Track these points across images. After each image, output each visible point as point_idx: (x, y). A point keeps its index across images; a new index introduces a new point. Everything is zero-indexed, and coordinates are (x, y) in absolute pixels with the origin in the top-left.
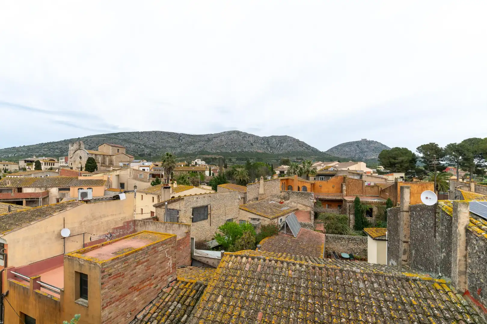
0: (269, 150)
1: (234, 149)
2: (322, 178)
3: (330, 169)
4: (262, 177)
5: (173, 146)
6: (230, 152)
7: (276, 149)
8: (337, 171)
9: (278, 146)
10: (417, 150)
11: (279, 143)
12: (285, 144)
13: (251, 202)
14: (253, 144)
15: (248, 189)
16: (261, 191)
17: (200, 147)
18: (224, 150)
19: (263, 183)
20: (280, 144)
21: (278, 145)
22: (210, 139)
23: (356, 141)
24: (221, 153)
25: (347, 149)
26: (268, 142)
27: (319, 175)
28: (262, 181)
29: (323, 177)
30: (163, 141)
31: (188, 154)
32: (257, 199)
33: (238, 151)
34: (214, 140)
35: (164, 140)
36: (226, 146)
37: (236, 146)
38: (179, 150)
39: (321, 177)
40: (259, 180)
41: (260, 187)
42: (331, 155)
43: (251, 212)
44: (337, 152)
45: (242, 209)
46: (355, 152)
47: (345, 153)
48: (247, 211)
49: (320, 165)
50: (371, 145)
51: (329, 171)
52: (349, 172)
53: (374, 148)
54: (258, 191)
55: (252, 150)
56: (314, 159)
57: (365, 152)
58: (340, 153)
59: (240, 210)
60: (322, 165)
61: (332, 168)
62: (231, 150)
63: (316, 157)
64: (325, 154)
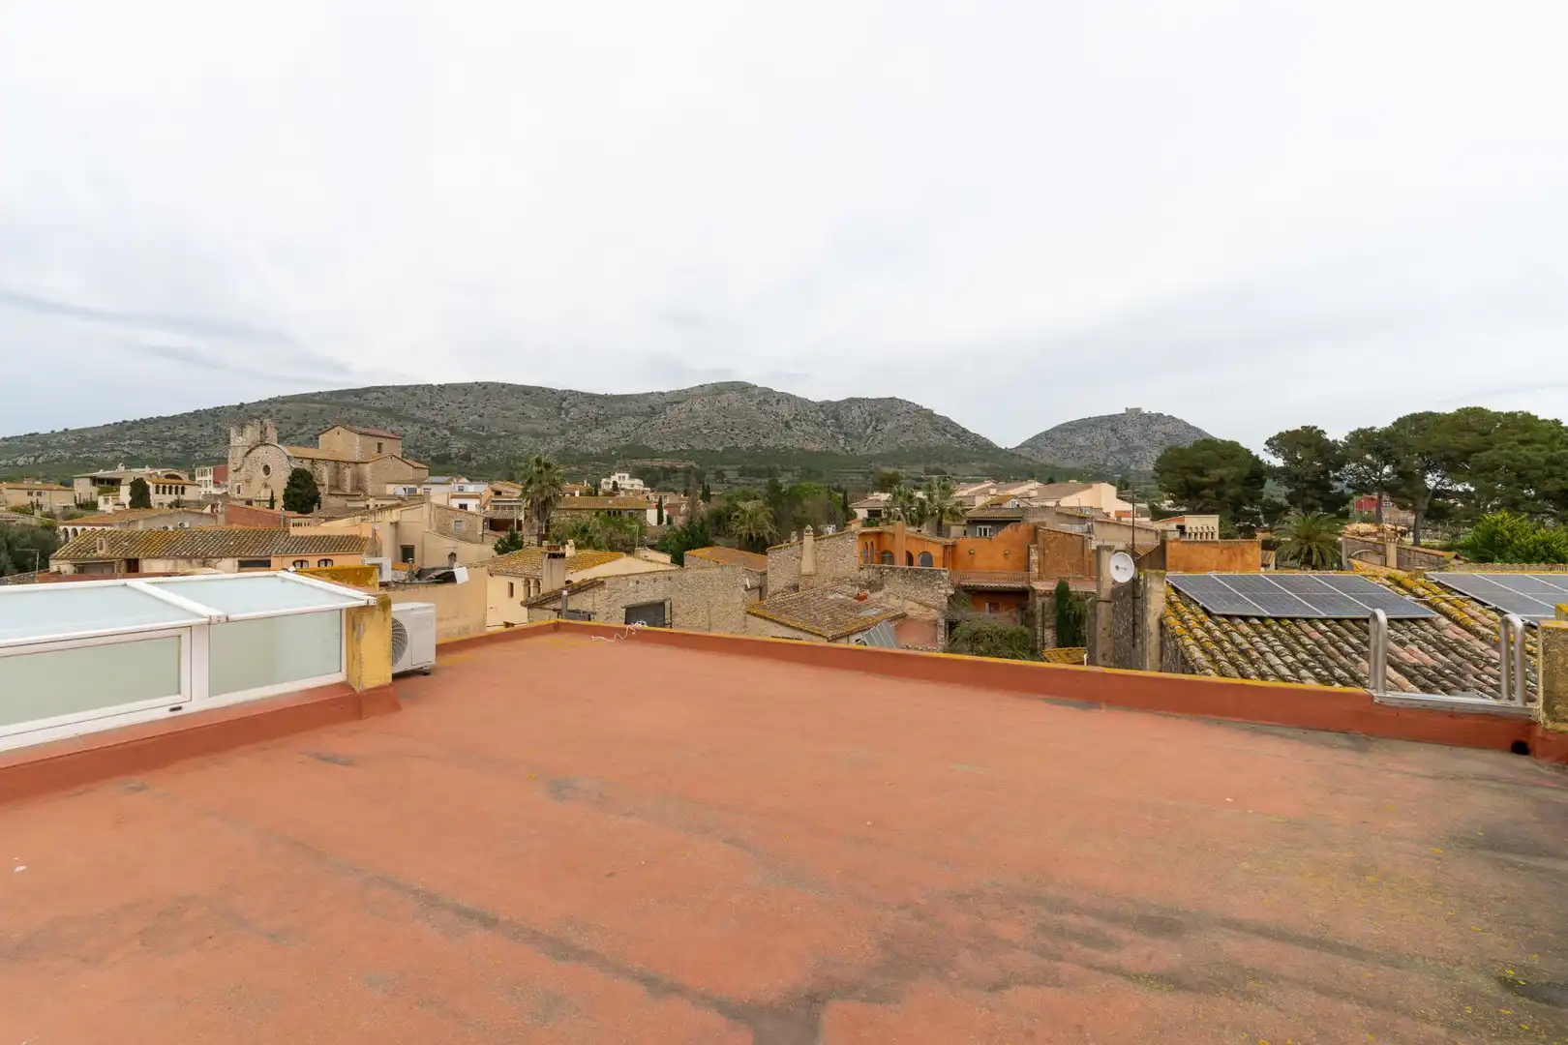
0: (842, 442)
1: (732, 439)
2: (985, 530)
3: (1008, 505)
4: (809, 527)
5: (539, 430)
6: (721, 449)
7: (864, 440)
8: (1025, 510)
9: (869, 431)
10: (1267, 448)
11: (871, 421)
12: (890, 426)
13: (778, 597)
14: (792, 424)
15: (770, 560)
16: (807, 567)
17: (625, 434)
18: (698, 444)
19: (813, 542)
20: (874, 423)
21: (867, 427)
22: (658, 409)
23: (1110, 416)
24: (692, 453)
25: (1081, 441)
26: (837, 419)
27: (974, 522)
28: (808, 540)
29: (988, 527)
30: (508, 414)
31: (587, 457)
32: (796, 588)
33: (744, 446)
34: (668, 411)
35: (512, 413)
36: (705, 431)
37: (737, 432)
38: (559, 444)
39: (983, 527)
40: (801, 537)
41: (804, 557)
42: (1033, 458)
43: (777, 622)
44: (1049, 449)
45: (754, 615)
46: (1104, 449)
47: (1074, 452)
48: (765, 618)
49: (985, 492)
50: (1155, 428)
51: (1005, 509)
52: (1058, 513)
53: (1164, 436)
54: (799, 565)
55: (788, 444)
56: (979, 472)
57: (1135, 449)
58: (1059, 454)
59: (748, 616)
60: (993, 491)
61: (1014, 500)
62: (722, 444)
63: (987, 465)
64: (1013, 455)
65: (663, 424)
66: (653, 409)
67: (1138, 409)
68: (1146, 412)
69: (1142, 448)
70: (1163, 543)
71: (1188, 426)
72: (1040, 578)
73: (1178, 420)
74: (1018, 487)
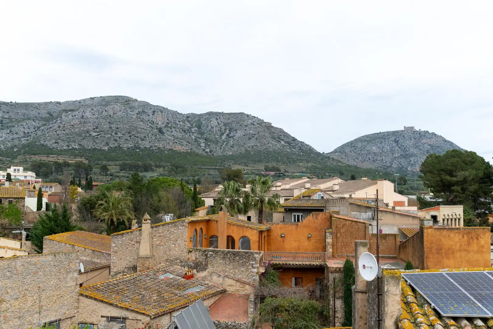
0: (203, 145)
1: (116, 140)
2: (298, 216)
3: (316, 197)
4: (147, 216)
6: (106, 148)
7: (220, 143)
8: (327, 201)
9: (224, 137)
11: (226, 129)
12: (239, 134)
13: (119, 276)
14: (164, 130)
15: (113, 245)
16: (144, 250)
17: (26, 135)
18: (88, 144)
19: (151, 230)
20: (228, 132)
21: (223, 134)
22: (55, 115)
24: (82, 152)
26: (200, 127)
27: (289, 210)
28: (146, 227)
29: (300, 214)
32: (134, 268)
33: (125, 146)
34: (63, 117)
36: (94, 134)
37: (120, 135)
39: (296, 214)
40: (140, 223)
41: (142, 242)
42: (342, 160)
43: (107, 303)
44: (353, 154)
45: (87, 296)
46: (390, 155)
47: (370, 157)
48: (95, 299)
49: (302, 186)
50: (424, 141)
51: (313, 200)
52: (351, 204)
53: (429, 147)
54: (138, 249)
55: (161, 146)
56: (304, 170)
57: (412, 155)
58: (360, 158)
59: (81, 298)
60: (308, 185)
61: (320, 193)
62: (107, 144)
63: (310, 165)
64: (329, 158)
65: (59, 127)
66: (51, 115)
67: (412, 128)
68: (418, 130)
69: (416, 155)
70: (422, 229)
71: (445, 141)
72: (333, 257)
73: (438, 136)
74: (325, 182)
